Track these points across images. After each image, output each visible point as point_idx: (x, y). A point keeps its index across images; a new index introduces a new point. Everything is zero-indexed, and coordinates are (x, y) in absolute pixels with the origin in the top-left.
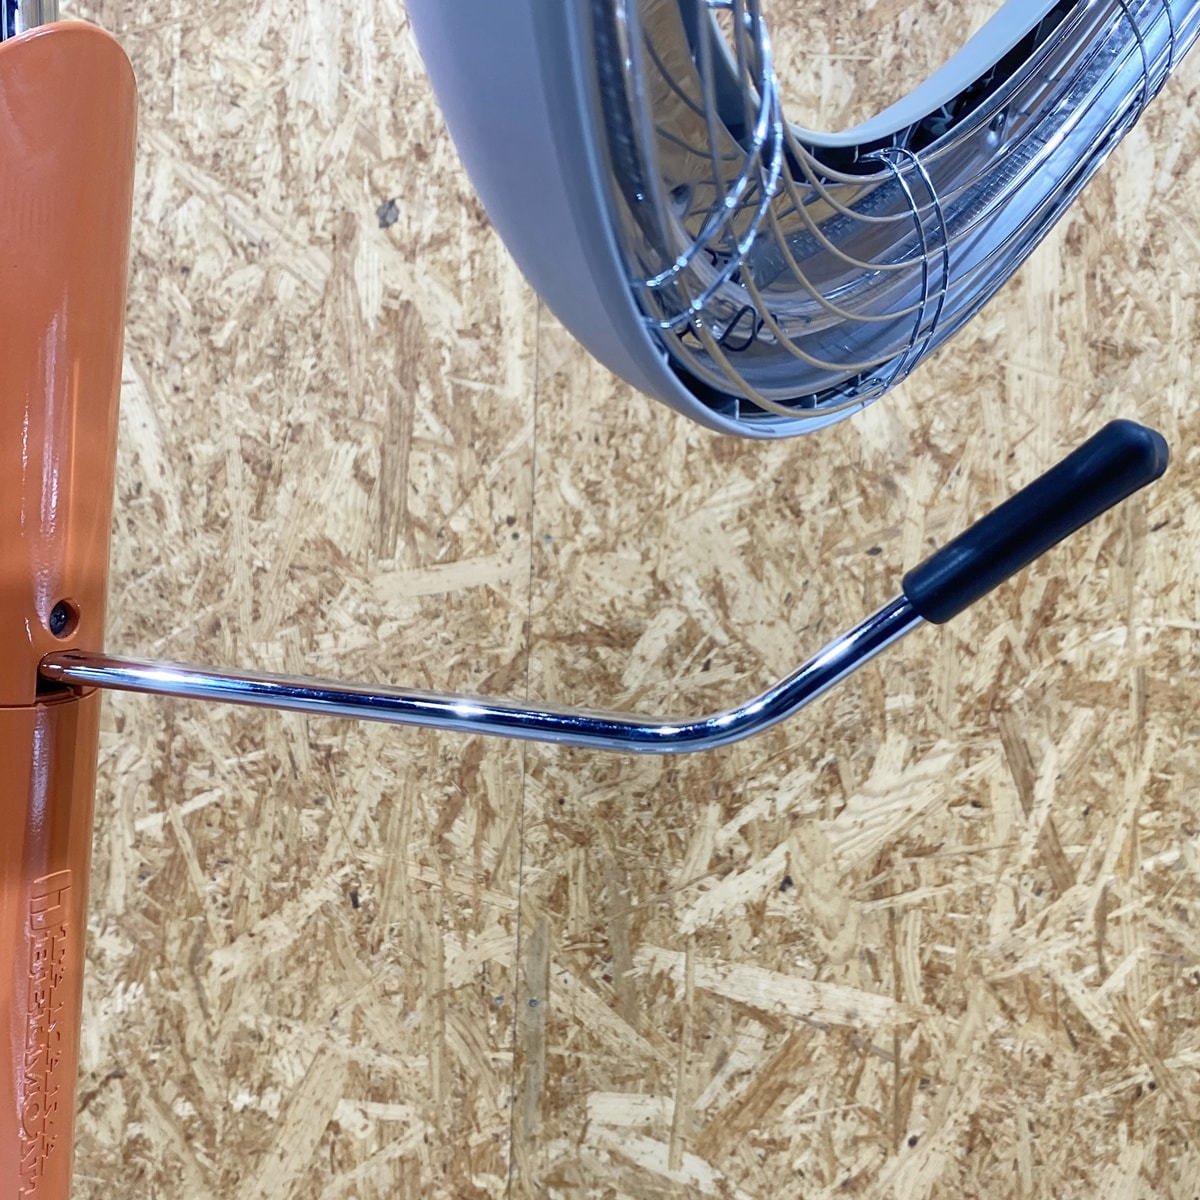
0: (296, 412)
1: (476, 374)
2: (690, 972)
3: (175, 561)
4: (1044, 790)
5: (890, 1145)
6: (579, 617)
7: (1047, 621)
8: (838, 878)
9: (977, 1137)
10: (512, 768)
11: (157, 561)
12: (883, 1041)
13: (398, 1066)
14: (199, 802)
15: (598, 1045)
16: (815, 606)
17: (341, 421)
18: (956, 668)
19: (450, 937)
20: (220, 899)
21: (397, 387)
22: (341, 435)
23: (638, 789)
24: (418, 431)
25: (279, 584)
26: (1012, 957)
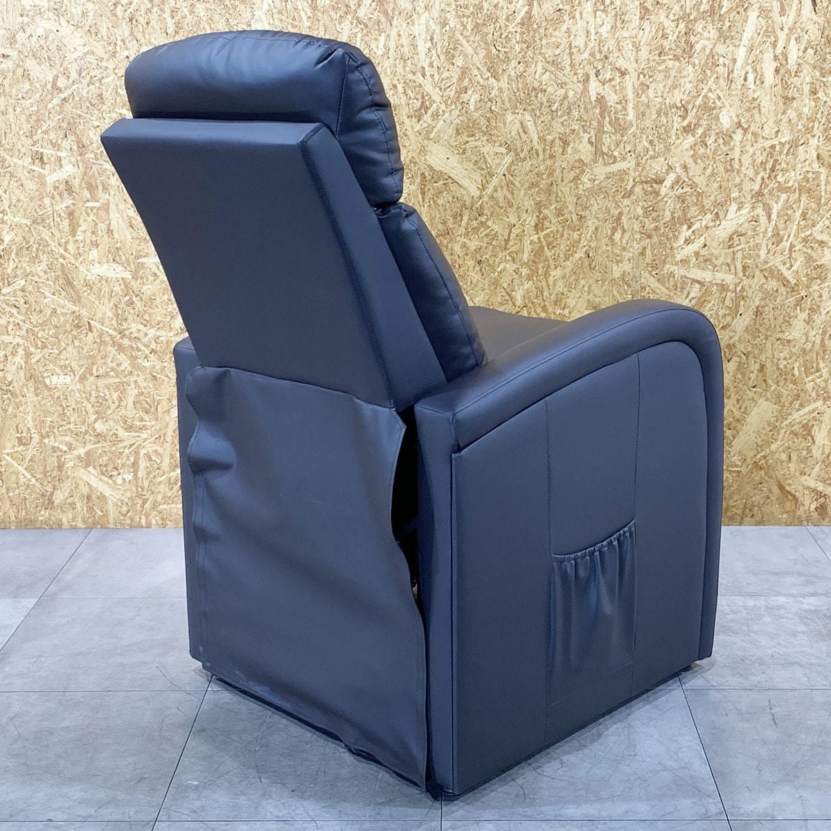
0: (574, 126)
1: (620, 114)
2: (679, 271)
3: (541, 167)
4: (774, 216)
5: (734, 315)
6: (648, 177)
7: (773, 171)
8: (718, 243)
9: (758, 312)
10: (631, 218)
11: (537, 167)
12: (732, 287)
13: (600, 300)
14: (548, 231)
15: (654, 292)
16: (712, 170)
17: (585, 128)
18: (750, 185)
19: (614, 265)
20: (553, 257)
21: (600, 118)
22: (585, 131)
23: (664, 222)
24: (605, 129)
25: (568, 172)
26: (766, 262)
